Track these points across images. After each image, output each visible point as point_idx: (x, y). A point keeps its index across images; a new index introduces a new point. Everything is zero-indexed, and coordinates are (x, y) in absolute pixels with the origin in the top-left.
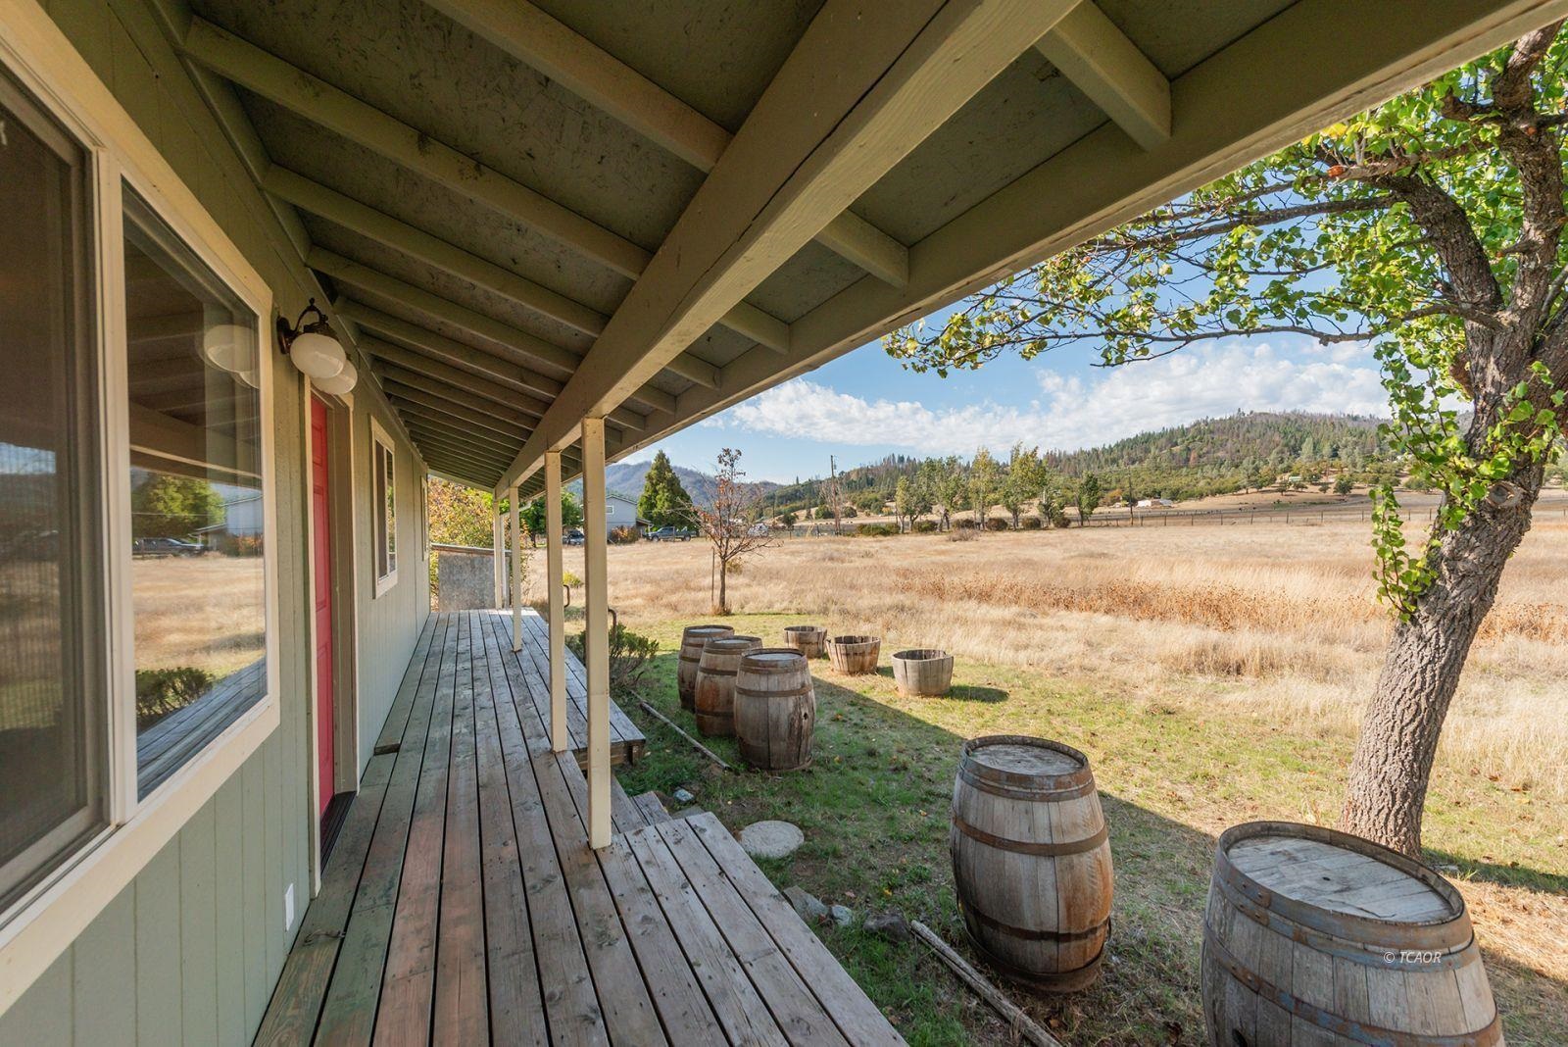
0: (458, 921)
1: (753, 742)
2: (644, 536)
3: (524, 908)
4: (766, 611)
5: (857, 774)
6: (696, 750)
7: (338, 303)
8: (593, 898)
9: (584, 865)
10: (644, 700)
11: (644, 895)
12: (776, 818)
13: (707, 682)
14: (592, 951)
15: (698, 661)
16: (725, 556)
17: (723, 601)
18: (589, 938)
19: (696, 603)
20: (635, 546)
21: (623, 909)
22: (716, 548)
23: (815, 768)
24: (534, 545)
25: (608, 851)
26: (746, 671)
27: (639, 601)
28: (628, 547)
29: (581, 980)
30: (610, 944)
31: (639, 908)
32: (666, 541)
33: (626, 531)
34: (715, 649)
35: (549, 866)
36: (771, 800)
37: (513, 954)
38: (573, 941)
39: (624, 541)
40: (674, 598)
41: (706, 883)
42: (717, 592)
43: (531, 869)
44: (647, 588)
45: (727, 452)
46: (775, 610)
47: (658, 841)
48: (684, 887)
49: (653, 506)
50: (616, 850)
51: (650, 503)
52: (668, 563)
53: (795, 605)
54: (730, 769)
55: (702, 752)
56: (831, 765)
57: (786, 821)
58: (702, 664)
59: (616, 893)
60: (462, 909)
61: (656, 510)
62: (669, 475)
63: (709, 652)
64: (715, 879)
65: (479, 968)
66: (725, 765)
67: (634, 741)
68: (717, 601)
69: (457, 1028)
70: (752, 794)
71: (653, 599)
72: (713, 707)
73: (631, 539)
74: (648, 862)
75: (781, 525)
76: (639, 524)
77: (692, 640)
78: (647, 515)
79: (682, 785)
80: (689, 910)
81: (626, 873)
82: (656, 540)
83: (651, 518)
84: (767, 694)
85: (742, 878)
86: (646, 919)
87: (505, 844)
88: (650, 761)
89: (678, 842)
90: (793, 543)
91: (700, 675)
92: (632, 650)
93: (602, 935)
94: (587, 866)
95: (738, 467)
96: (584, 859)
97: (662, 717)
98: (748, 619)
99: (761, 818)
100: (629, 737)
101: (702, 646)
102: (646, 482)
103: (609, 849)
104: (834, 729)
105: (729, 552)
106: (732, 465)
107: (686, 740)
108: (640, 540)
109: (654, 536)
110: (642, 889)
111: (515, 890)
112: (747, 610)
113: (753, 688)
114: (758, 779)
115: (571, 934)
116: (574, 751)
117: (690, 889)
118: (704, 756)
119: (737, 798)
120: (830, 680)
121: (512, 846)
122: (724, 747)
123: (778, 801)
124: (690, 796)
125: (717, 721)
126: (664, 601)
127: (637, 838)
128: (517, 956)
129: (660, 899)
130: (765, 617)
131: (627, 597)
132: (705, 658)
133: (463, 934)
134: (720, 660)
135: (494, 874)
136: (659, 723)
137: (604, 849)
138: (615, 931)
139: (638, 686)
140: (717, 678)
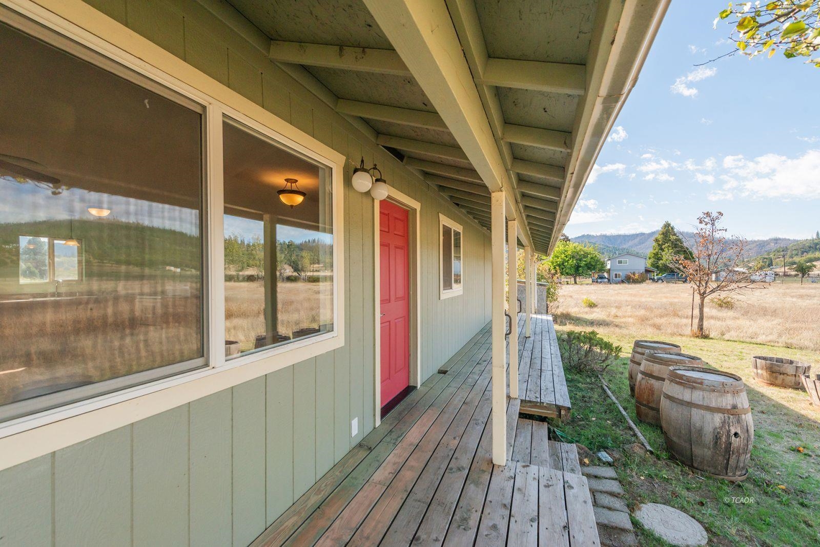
0: (412, 468)
1: (675, 439)
2: (650, 279)
3: (440, 478)
4: (748, 340)
5: (804, 512)
6: (630, 428)
7: (405, 160)
8: (475, 494)
9: (483, 470)
10: (605, 383)
11: (503, 510)
12: (682, 509)
13: (644, 382)
14: (454, 526)
15: (639, 364)
16: (704, 293)
17: (701, 328)
18: (457, 517)
19: (677, 326)
20: (643, 285)
21: (486, 511)
22: (696, 287)
23: (747, 485)
24: (576, 283)
25: (501, 469)
26: (672, 381)
27: (631, 320)
28: (637, 286)
29: (437, 540)
30: (464, 529)
31: (497, 517)
32: (668, 282)
33: (637, 275)
34: (653, 359)
35: (465, 462)
36: (684, 493)
37: (419, 501)
38: (448, 513)
39: (635, 282)
40: (658, 321)
41: (549, 527)
42: (696, 321)
43: (456, 458)
44: (642, 312)
45: (708, 214)
46: (759, 341)
47: (534, 479)
48: (532, 520)
49: (660, 259)
50: (505, 471)
51: (657, 257)
52: (666, 297)
53: (784, 339)
54: (651, 453)
55: (634, 432)
56: (769, 489)
57: (693, 517)
58: (642, 368)
59: (489, 499)
60: (416, 463)
61: (661, 262)
62: (673, 238)
63: (647, 360)
64: (559, 529)
65: (402, 499)
66: (649, 448)
67: (562, 407)
68: (695, 326)
69: (374, 524)
70: (667, 480)
71: (643, 320)
72: (649, 402)
73: (641, 280)
74: (519, 489)
75: (794, 273)
76: (647, 271)
77: (639, 350)
78: (655, 265)
79: (605, 448)
80: (525, 540)
81: (502, 489)
82: (660, 281)
83: (657, 267)
84: (690, 404)
85: (581, 541)
86: (494, 527)
87: (454, 438)
88: (592, 424)
89: (547, 486)
90: (803, 288)
91: (640, 376)
92: (601, 349)
93: (465, 520)
94: (484, 471)
95: (718, 225)
96: (485, 467)
97: (613, 398)
98: (724, 343)
99: (667, 502)
100: (560, 403)
101: (643, 354)
102: (655, 244)
103: (502, 468)
104: (791, 458)
105: (708, 290)
106: (713, 224)
107: (625, 419)
108: (647, 281)
109: (659, 279)
110: (505, 505)
111: (442, 466)
112: (727, 337)
113: (676, 396)
114: (678, 470)
115: (450, 508)
116: (522, 401)
117: (535, 524)
118: (635, 435)
119: (650, 476)
120: (803, 412)
121: (456, 442)
122: (654, 435)
123: (692, 497)
124: (610, 459)
125: (651, 413)
126: (651, 322)
127: (523, 470)
128: (419, 503)
129: (512, 518)
130: (744, 345)
131: (625, 317)
132: (645, 365)
133: (408, 476)
134: (656, 368)
135: (440, 453)
136: (609, 401)
137: (499, 466)
138: (473, 522)
139: (604, 373)
140: (653, 381)
